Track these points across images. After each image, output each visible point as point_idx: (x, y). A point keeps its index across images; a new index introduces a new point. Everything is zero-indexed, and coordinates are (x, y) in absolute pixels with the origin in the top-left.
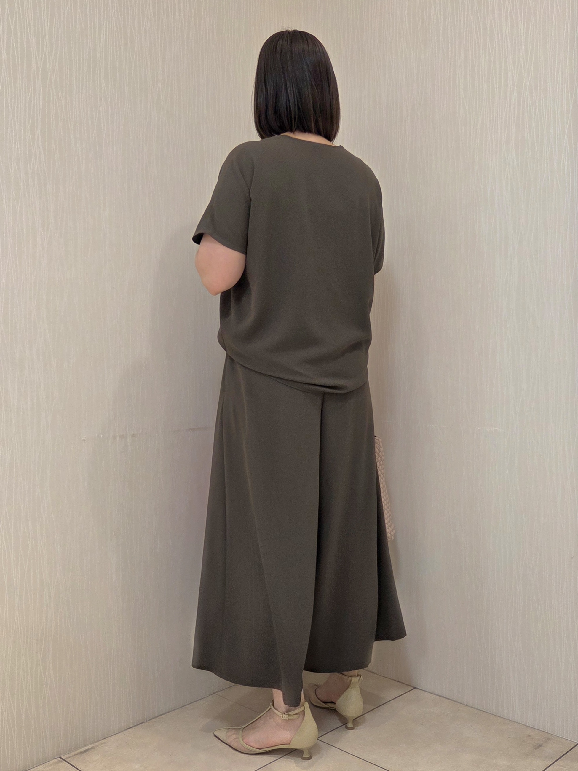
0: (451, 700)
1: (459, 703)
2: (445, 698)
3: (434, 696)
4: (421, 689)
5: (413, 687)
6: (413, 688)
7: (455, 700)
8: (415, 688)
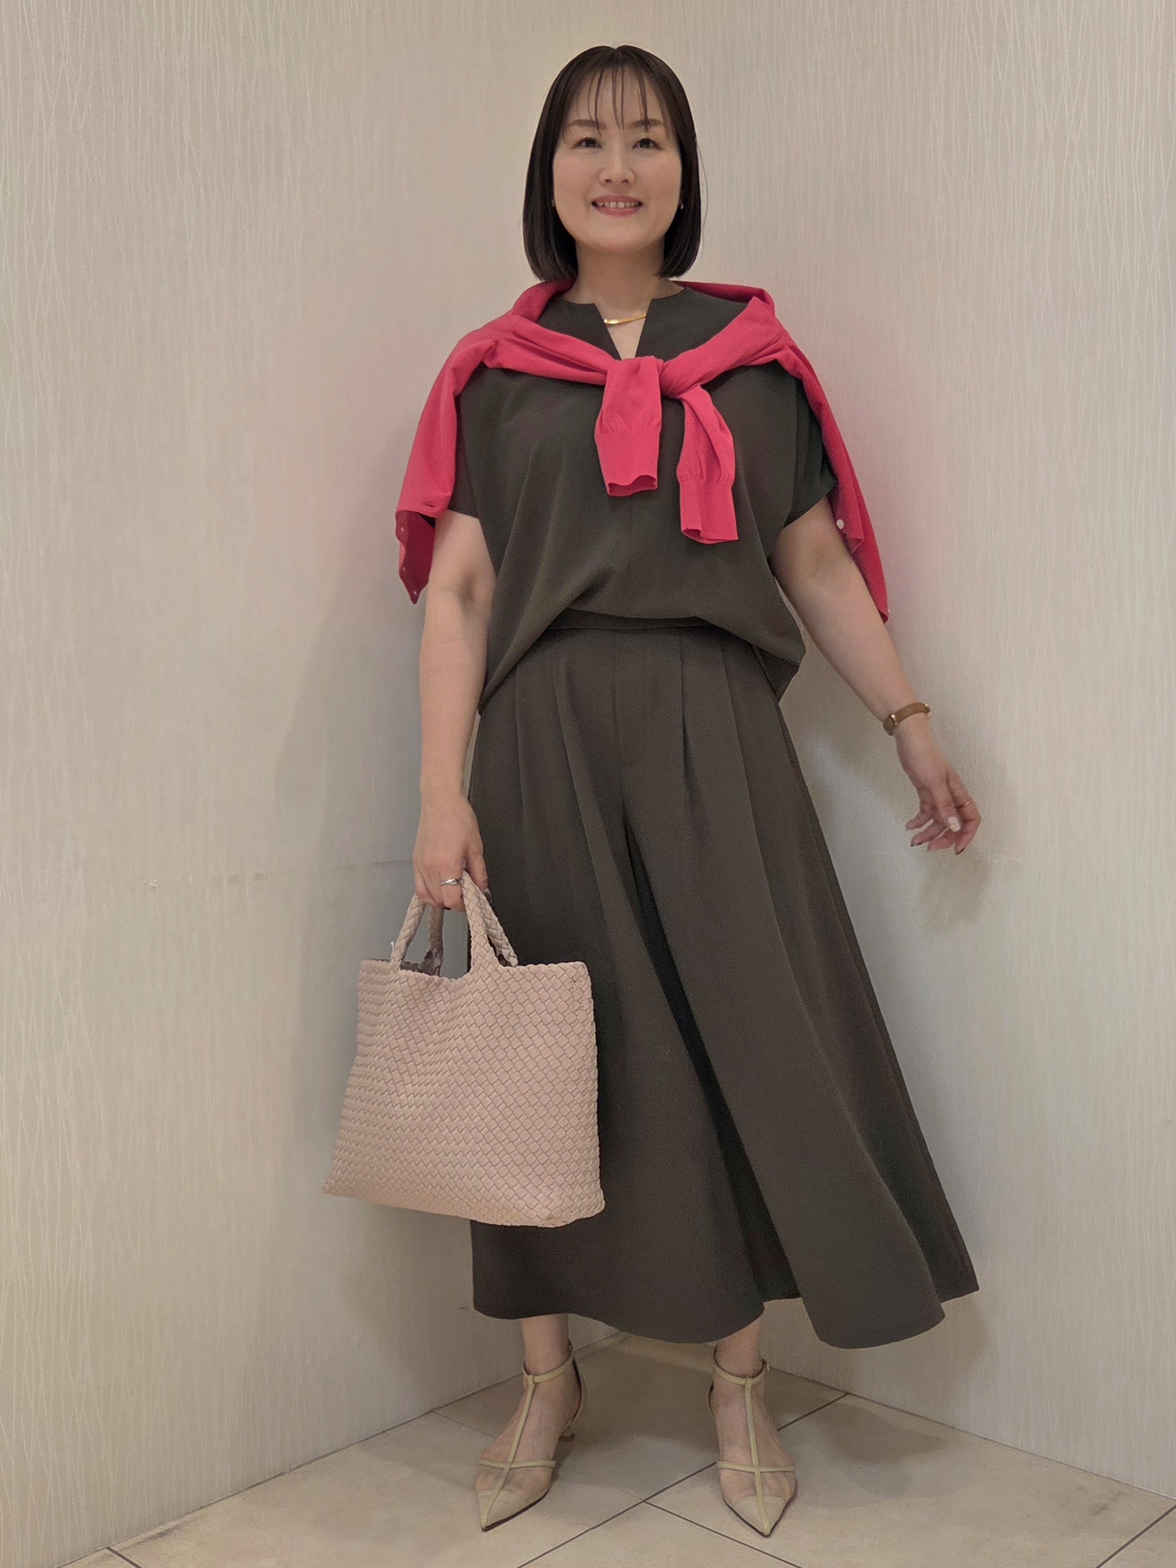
4: (858, 1395)
5: (843, 1392)
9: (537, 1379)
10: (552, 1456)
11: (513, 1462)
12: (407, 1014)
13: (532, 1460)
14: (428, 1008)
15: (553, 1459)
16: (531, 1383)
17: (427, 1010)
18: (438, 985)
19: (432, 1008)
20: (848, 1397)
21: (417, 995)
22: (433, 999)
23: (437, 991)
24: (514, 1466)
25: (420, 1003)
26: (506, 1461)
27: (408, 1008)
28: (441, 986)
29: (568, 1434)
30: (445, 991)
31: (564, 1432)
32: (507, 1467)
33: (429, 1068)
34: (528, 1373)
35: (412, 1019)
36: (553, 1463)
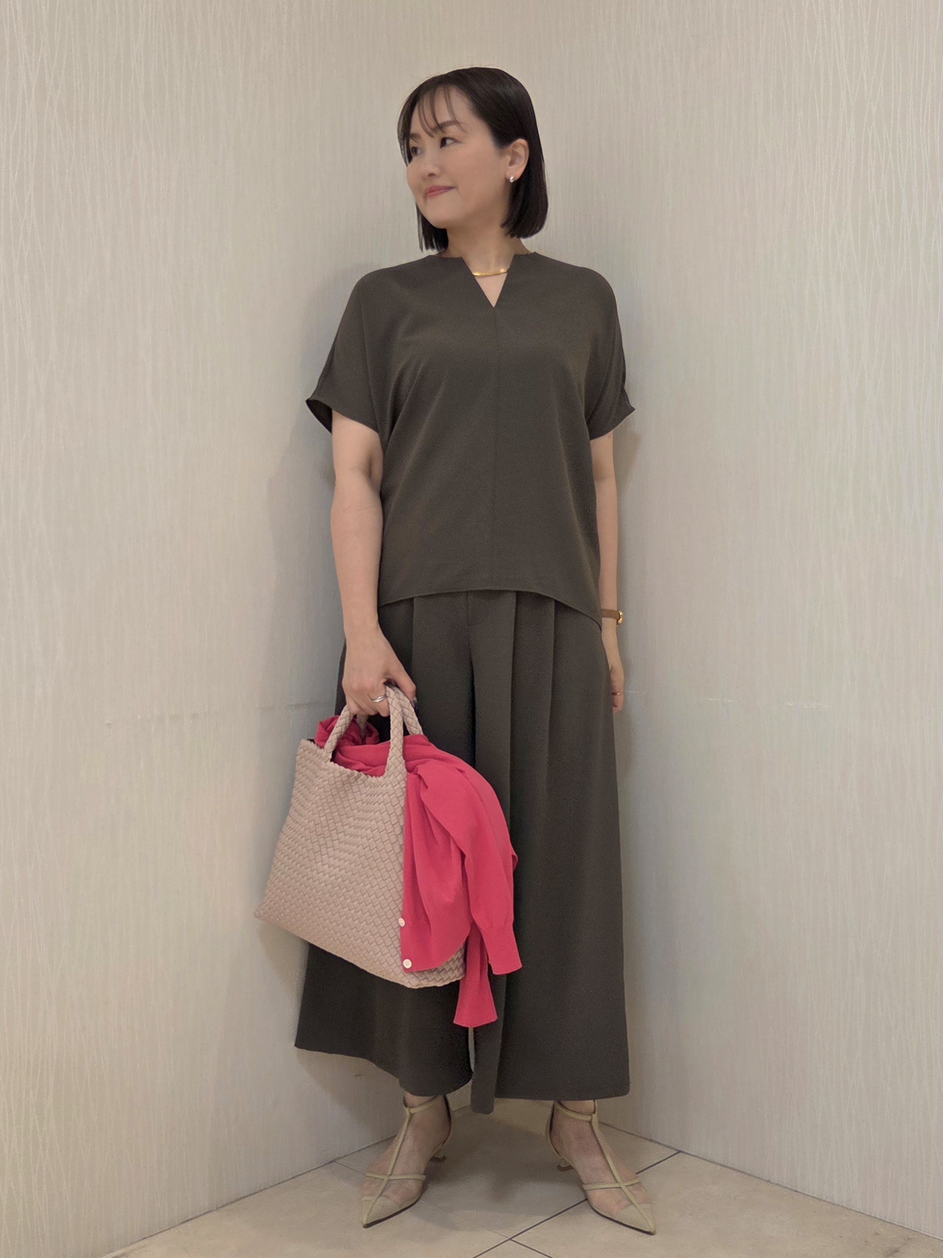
0: (742, 1172)
1: (754, 1177)
2: (731, 1168)
3: (714, 1165)
4: (689, 1152)
5: (677, 1150)
6: (675, 1152)
7: (747, 1172)
8: (679, 1152)
9: (412, 1111)
10: (423, 1170)
11: (391, 1175)
12: (330, 799)
13: (406, 1174)
14: (347, 796)
15: (424, 1174)
16: (408, 1114)
17: (346, 798)
18: (356, 779)
19: (351, 796)
20: (680, 1154)
21: (339, 785)
22: (351, 789)
23: (356, 783)
24: (391, 1178)
25: (340, 791)
26: (385, 1174)
27: (332, 794)
28: (359, 779)
29: (440, 1156)
30: (362, 783)
31: (435, 1155)
32: (386, 1179)
33: (343, 846)
34: (406, 1105)
35: (333, 803)
36: (424, 1177)
